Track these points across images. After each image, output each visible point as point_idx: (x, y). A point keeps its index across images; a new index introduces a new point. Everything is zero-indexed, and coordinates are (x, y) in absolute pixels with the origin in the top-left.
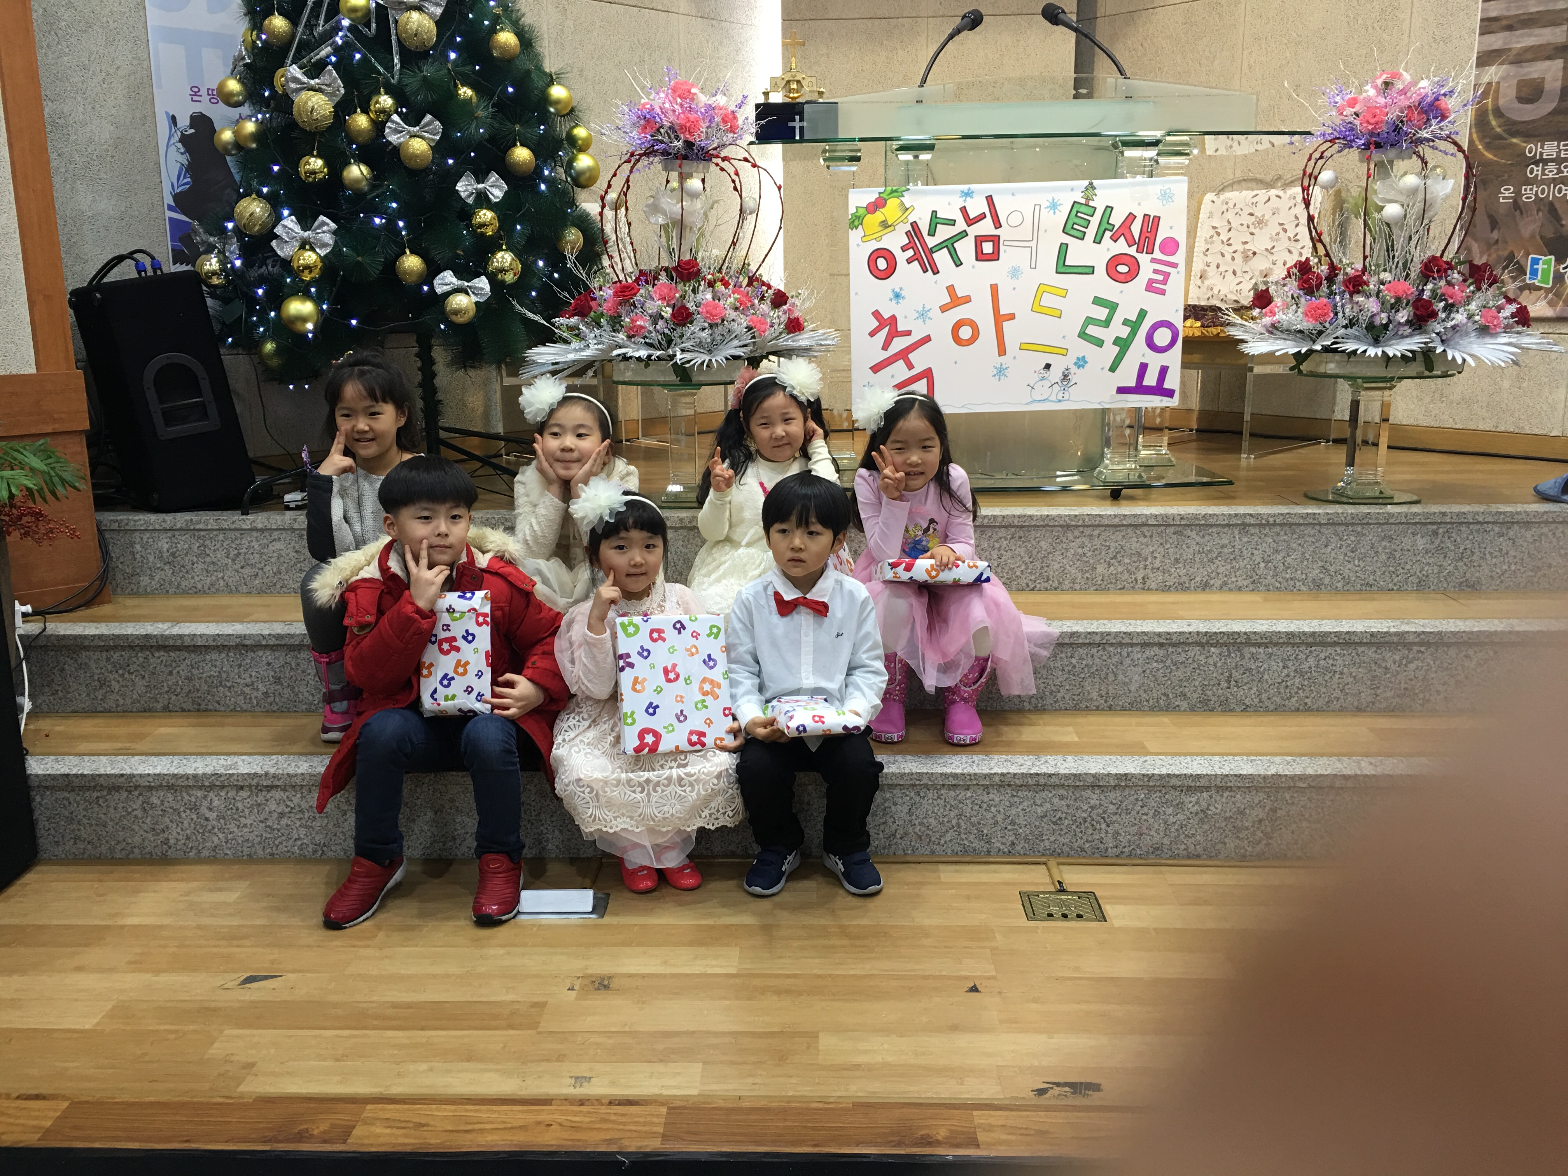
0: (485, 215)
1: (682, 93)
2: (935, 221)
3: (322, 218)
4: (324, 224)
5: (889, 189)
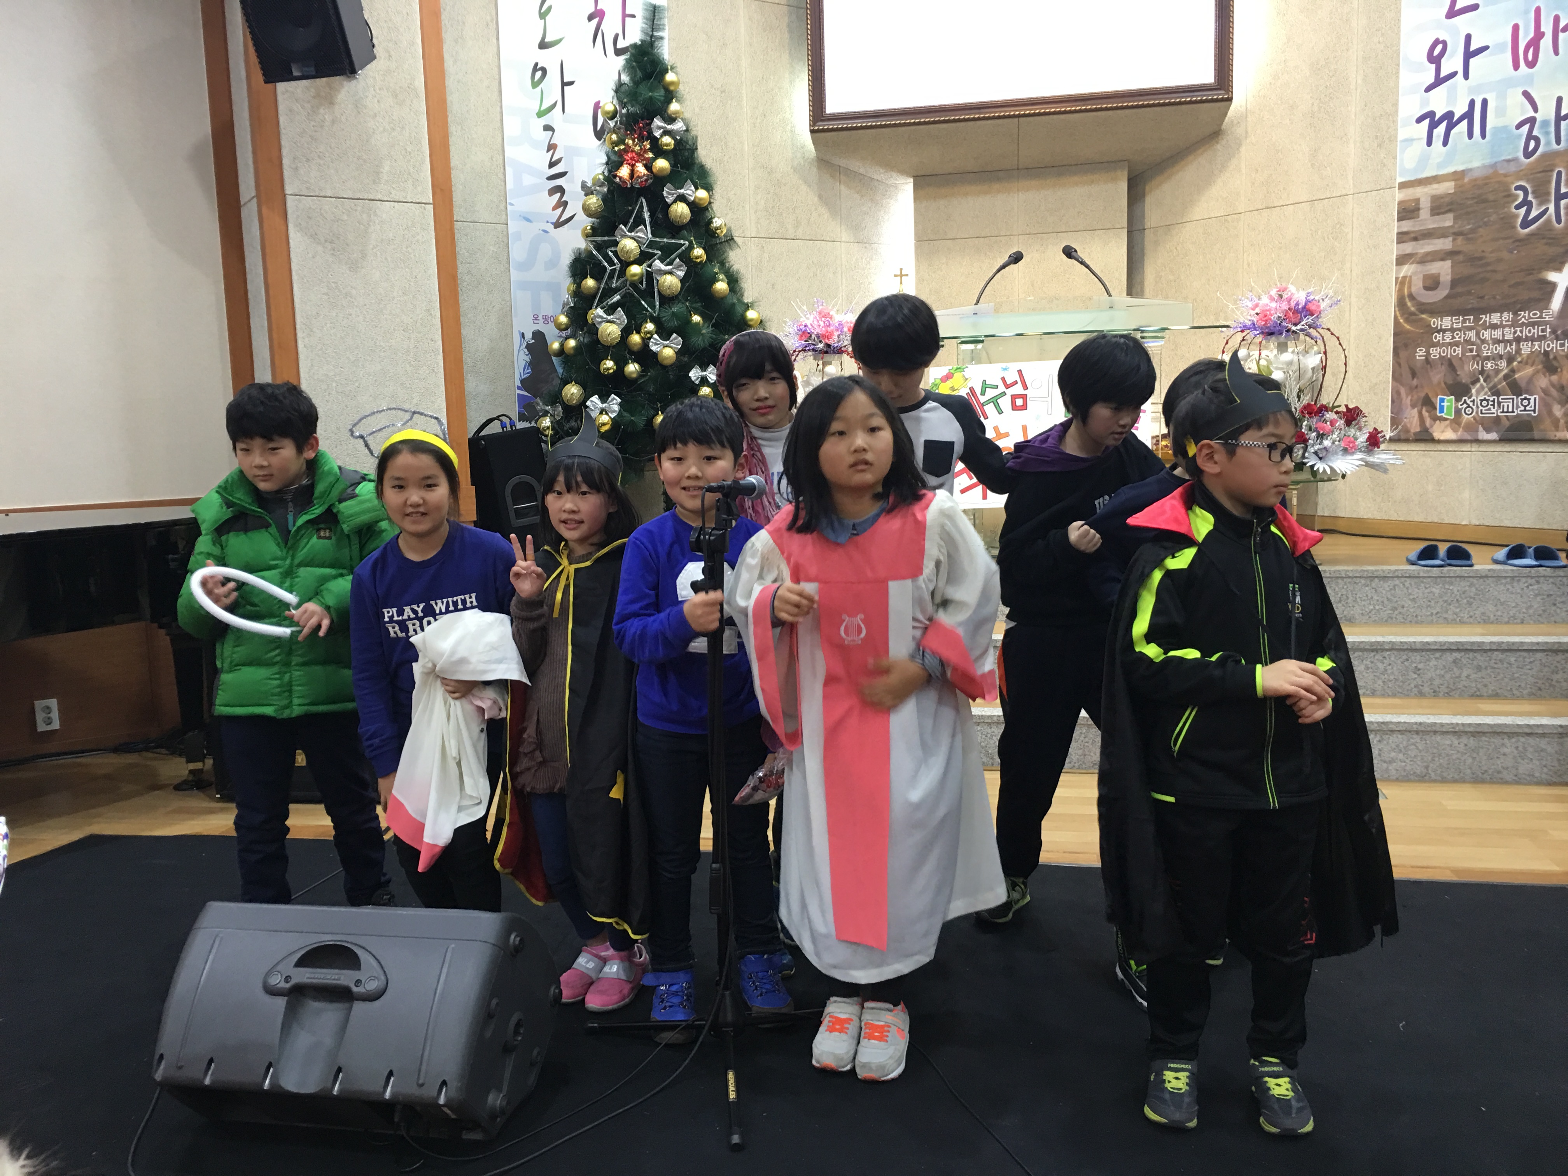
0: (706, 391)
1: (826, 316)
2: (985, 386)
3: (613, 396)
4: (614, 399)
5: (955, 367)
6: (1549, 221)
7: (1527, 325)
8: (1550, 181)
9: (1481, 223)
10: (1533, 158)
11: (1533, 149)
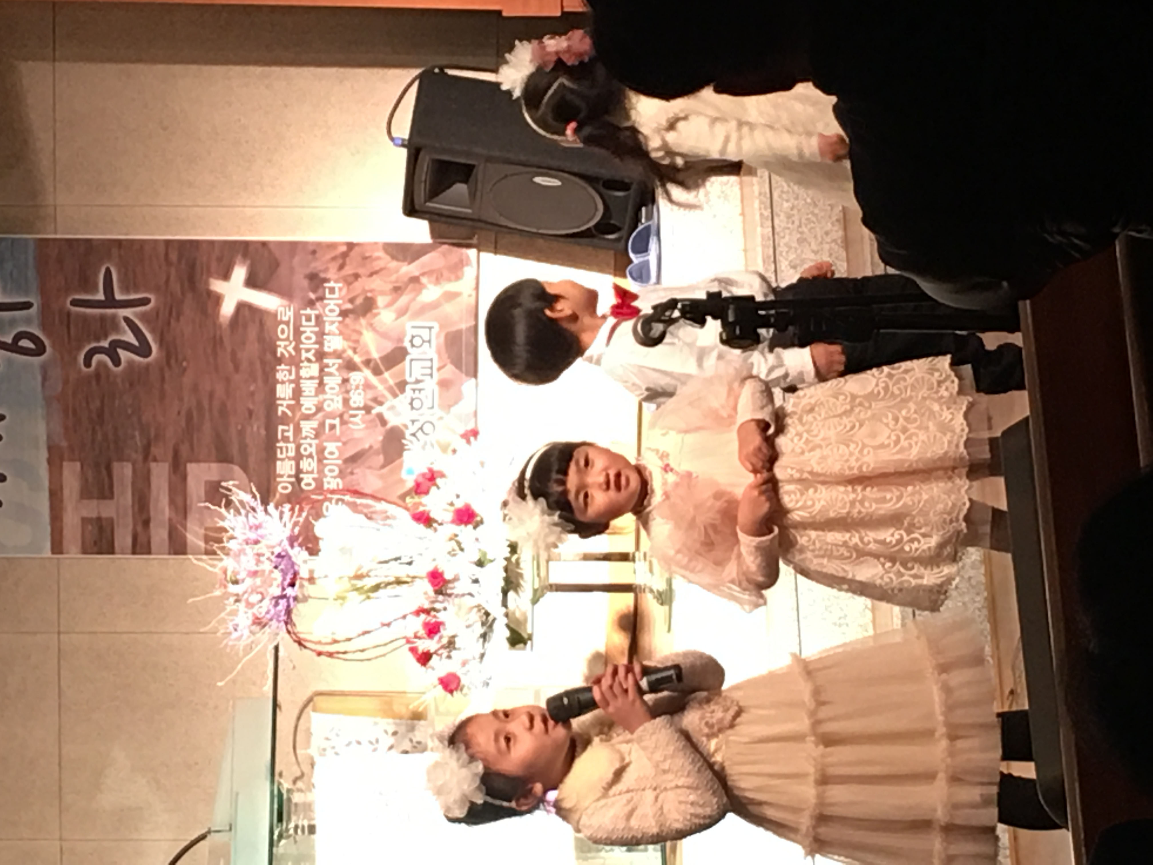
7: (298, 342)
8: (85, 318)
9: (135, 419)
10: (47, 342)
11: (34, 343)
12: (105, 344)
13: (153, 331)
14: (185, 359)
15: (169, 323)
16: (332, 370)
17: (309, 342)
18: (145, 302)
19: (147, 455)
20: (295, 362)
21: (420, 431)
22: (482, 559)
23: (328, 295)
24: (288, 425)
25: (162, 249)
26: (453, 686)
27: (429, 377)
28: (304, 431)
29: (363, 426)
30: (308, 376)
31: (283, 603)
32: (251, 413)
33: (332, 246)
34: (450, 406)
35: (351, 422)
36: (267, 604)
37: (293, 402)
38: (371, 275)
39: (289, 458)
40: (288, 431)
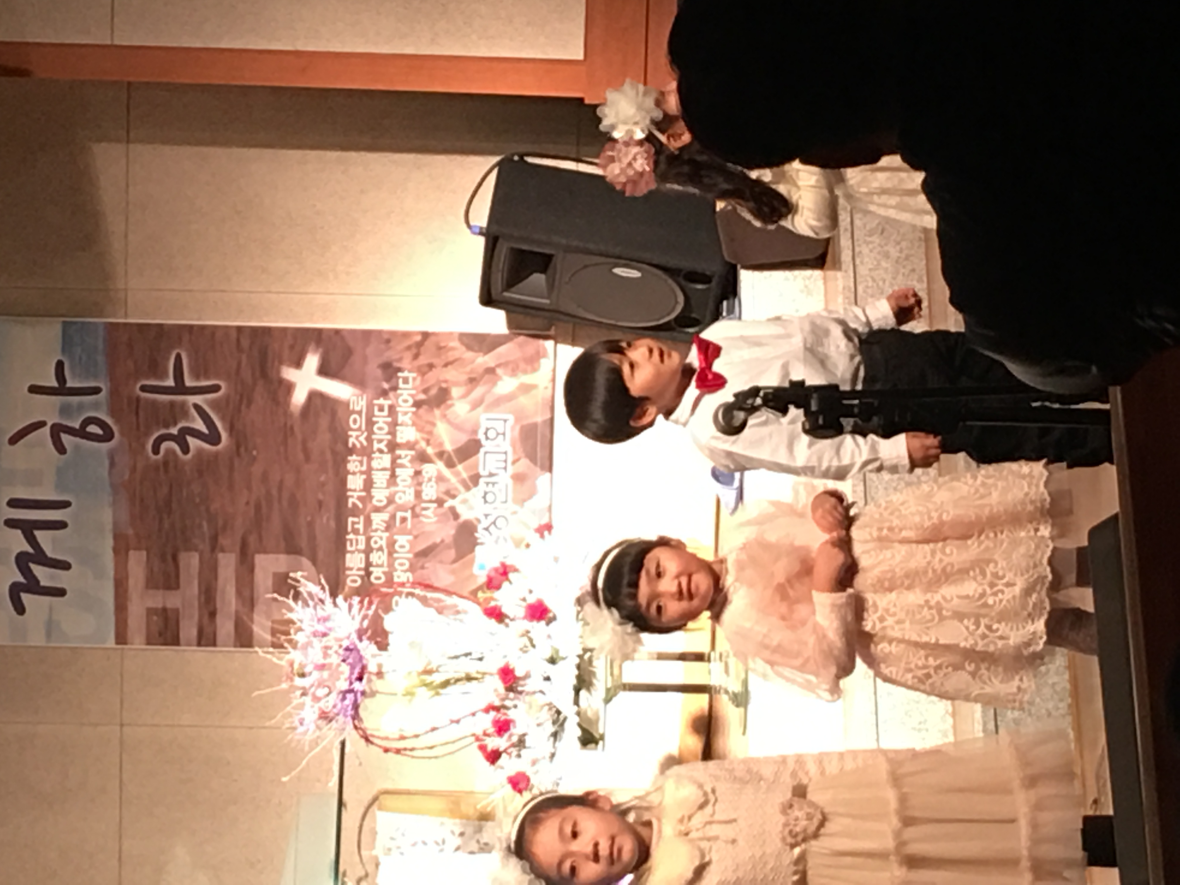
6: (214, 405)
7: (370, 432)
8: (154, 403)
9: (203, 508)
10: (115, 429)
11: (102, 428)
12: (174, 431)
13: (223, 419)
14: (255, 448)
15: (239, 411)
16: (405, 461)
17: (381, 433)
18: (215, 389)
19: (215, 546)
20: (367, 452)
21: (493, 526)
22: (555, 656)
23: (401, 385)
24: (358, 516)
25: (234, 334)
26: (522, 786)
27: (503, 471)
28: (374, 523)
29: (435, 519)
30: (380, 467)
31: (350, 697)
32: (320, 504)
33: (406, 335)
34: (524, 501)
35: (424, 516)
36: (334, 698)
37: (363, 494)
38: (446, 365)
39: (359, 551)
40: (358, 523)
